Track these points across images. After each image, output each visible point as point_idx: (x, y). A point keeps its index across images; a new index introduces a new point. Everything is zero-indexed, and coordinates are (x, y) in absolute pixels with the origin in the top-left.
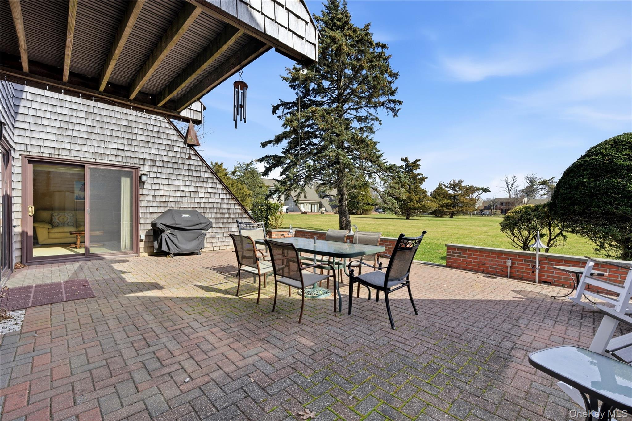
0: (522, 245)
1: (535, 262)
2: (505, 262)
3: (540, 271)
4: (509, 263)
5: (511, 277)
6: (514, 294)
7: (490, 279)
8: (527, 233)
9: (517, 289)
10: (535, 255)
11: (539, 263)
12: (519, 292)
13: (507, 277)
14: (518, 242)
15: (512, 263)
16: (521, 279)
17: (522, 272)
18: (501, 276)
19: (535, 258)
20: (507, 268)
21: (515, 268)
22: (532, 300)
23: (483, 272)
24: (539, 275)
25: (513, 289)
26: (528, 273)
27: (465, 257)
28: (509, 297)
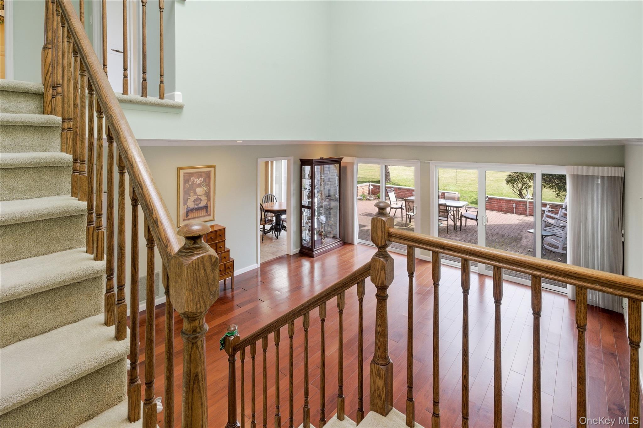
0: (519, 193)
1: (527, 205)
2: (512, 206)
3: (529, 209)
4: (514, 205)
5: (515, 214)
6: (519, 221)
7: (506, 215)
8: (521, 185)
9: (520, 219)
10: (527, 201)
11: (529, 206)
12: (521, 220)
13: (513, 213)
14: (516, 191)
15: (516, 206)
16: (520, 214)
17: (521, 210)
18: (510, 213)
19: (526, 203)
20: (513, 208)
21: (517, 208)
22: (527, 223)
23: (501, 211)
24: (529, 212)
25: (518, 219)
26: (524, 211)
27: (491, 203)
28: (517, 222)
